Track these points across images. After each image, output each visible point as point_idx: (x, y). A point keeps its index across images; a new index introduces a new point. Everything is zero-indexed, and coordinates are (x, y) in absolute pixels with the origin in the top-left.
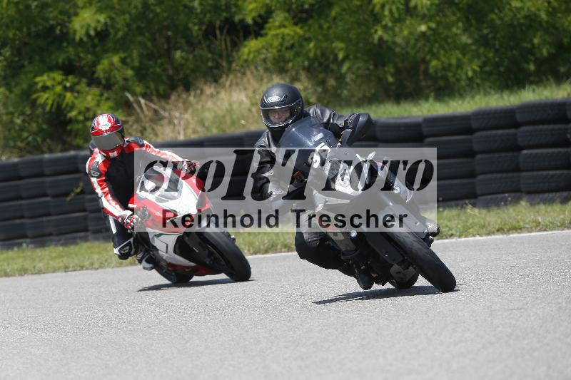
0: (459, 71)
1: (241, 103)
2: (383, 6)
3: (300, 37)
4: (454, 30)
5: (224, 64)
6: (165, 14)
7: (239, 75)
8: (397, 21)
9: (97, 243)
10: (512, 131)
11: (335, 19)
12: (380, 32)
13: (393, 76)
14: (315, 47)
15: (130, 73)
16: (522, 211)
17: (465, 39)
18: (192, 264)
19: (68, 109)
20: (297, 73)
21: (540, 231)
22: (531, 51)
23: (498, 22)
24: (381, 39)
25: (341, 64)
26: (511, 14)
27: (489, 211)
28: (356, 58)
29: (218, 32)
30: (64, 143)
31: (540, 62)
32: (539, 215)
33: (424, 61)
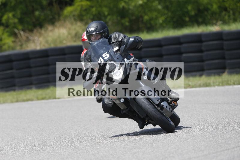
0: (156, 20)
1: (64, 34)
5: (57, 17)
7: (63, 22)
12: (123, 4)
13: (128, 22)
14: (96, 10)
15: (16, 20)
17: (160, 7)
22: (187, 12)
24: (123, 7)
25: (106, 17)
31: (191, 17)
32: (190, 82)
33: (142, 17)
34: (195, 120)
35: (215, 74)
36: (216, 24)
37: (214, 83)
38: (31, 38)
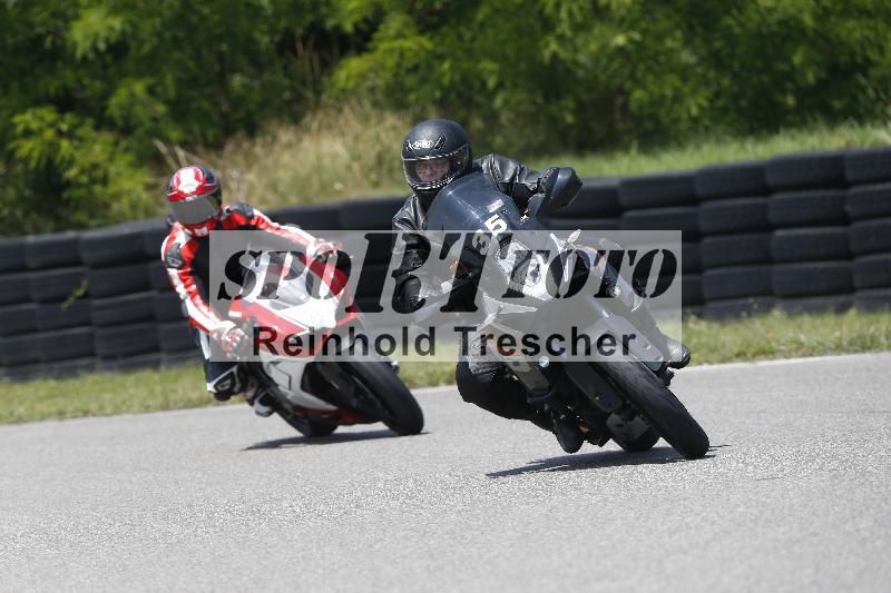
0: (677, 106)
1: (335, 157)
2: (558, 6)
3: (430, 53)
4: (669, 43)
5: (310, 95)
6: (217, 18)
7: (332, 112)
8: (579, 28)
9: (108, 375)
10: (760, 200)
11: (482, 25)
12: (554, 46)
13: (574, 113)
14: (452, 69)
15: (161, 109)
16: (775, 325)
17: (687, 57)
18: (331, 407)
19: (65, 165)
20: (423, 109)
21: (804, 356)
22: (790, 76)
23: (738, 30)
24: (555, 56)
25: (491, 95)
26: (756, 17)
27: (723, 326)
28: (515, 86)
29: (299, 46)
30: (57, 218)
31: (803, 94)
32: (802, 332)
33: (622, 92)
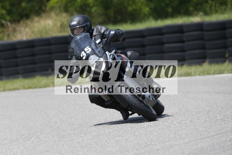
15: (4, 12)
33: (125, 7)
34: (176, 108)
35: (196, 64)
36: (196, 15)
37: (194, 72)
38: (18, 29)
